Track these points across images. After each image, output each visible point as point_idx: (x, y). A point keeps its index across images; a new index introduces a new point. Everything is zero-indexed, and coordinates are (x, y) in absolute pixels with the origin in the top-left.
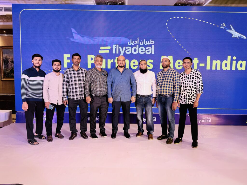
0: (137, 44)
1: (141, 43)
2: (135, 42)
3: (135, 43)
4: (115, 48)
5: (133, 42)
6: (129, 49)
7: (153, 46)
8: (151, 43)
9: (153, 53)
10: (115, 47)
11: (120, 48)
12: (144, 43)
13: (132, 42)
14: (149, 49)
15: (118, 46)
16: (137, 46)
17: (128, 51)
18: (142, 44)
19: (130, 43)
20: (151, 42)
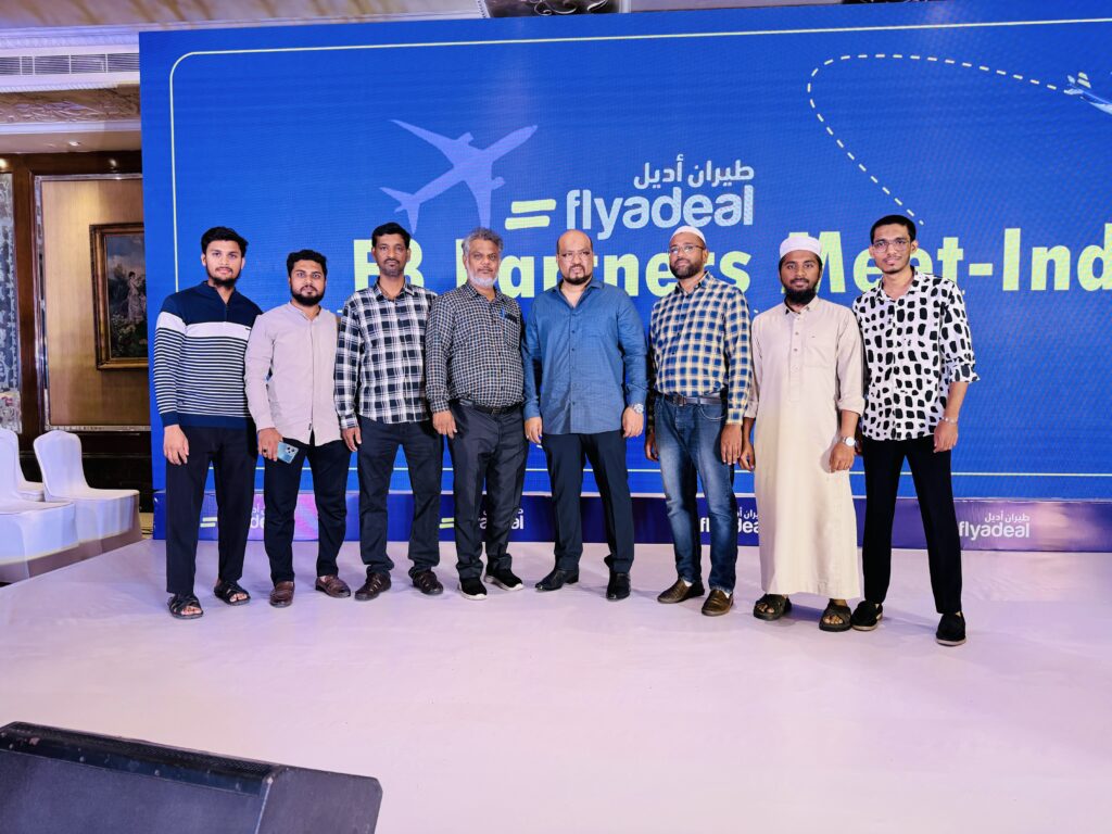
0: (675, 183)
1: (691, 177)
2: (668, 175)
3: (664, 180)
4: (578, 203)
5: (657, 173)
6: (637, 206)
7: (749, 190)
8: (738, 177)
9: (748, 221)
10: (577, 199)
11: (600, 203)
12: (709, 178)
13: (652, 175)
14: (729, 203)
15: (587, 194)
16: (677, 191)
17: (636, 218)
18: (696, 180)
19: (642, 182)
20: (739, 170)
